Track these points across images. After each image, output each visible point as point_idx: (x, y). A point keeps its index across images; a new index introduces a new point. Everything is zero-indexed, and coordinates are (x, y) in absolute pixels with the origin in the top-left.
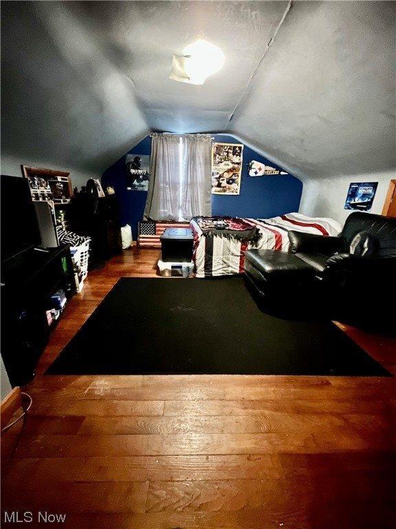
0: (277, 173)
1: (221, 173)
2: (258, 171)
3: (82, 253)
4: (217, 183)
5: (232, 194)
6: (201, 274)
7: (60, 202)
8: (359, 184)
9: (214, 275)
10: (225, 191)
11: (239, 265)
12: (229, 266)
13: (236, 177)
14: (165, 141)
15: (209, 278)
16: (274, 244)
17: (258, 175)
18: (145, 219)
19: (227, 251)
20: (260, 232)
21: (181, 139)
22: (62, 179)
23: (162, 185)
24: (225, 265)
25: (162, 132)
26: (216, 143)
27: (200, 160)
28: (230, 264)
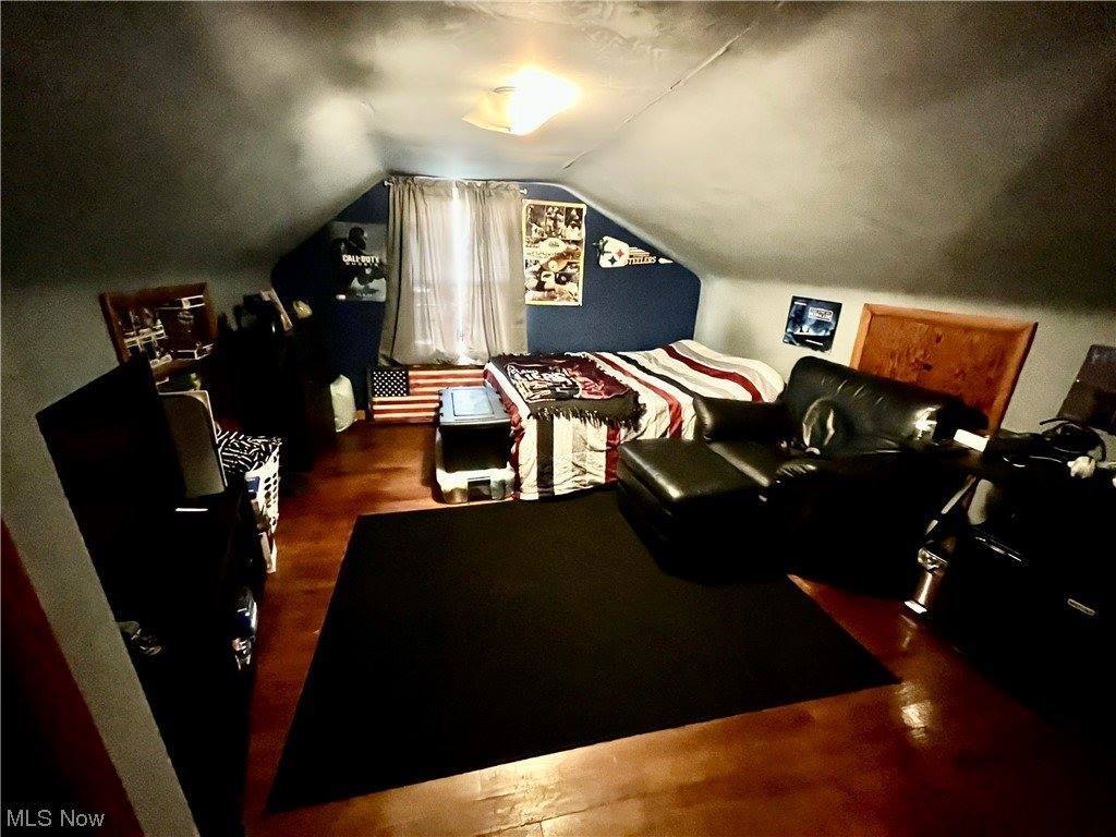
0: (651, 260)
1: (542, 262)
2: (616, 258)
3: (268, 480)
4: (535, 283)
5: (567, 303)
6: (530, 492)
7: (192, 355)
8: (808, 301)
9: (557, 493)
10: (553, 298)
11: (604, 468)
12: (585, 472)
13: (575, 270)
14: (418, 194)
15: (548, 498)
16: (667, 422)
17: (616, 265)
18: (383, 362)
19: (583, 444)
20: (640, 401)
21: (455, 191)
22: (192, 302)
23: (417, 290)
24: (577, 471)
25: (413, 175)
26: (530, 201)
27: (498, 236)
28: (589, 468)
